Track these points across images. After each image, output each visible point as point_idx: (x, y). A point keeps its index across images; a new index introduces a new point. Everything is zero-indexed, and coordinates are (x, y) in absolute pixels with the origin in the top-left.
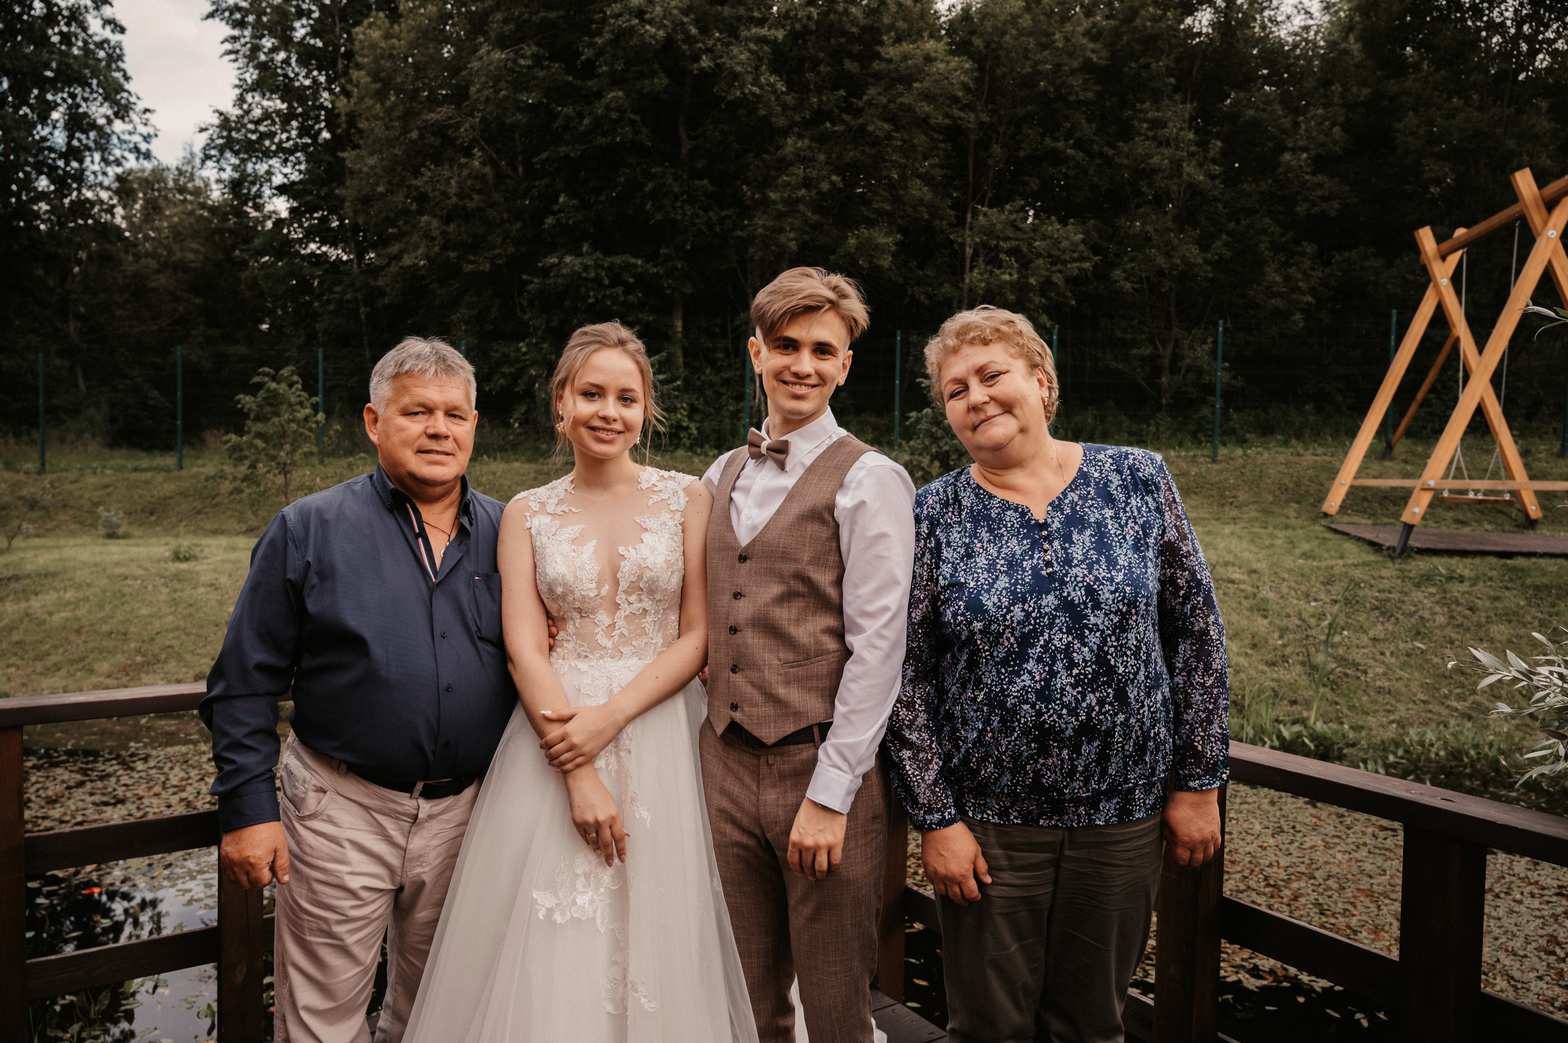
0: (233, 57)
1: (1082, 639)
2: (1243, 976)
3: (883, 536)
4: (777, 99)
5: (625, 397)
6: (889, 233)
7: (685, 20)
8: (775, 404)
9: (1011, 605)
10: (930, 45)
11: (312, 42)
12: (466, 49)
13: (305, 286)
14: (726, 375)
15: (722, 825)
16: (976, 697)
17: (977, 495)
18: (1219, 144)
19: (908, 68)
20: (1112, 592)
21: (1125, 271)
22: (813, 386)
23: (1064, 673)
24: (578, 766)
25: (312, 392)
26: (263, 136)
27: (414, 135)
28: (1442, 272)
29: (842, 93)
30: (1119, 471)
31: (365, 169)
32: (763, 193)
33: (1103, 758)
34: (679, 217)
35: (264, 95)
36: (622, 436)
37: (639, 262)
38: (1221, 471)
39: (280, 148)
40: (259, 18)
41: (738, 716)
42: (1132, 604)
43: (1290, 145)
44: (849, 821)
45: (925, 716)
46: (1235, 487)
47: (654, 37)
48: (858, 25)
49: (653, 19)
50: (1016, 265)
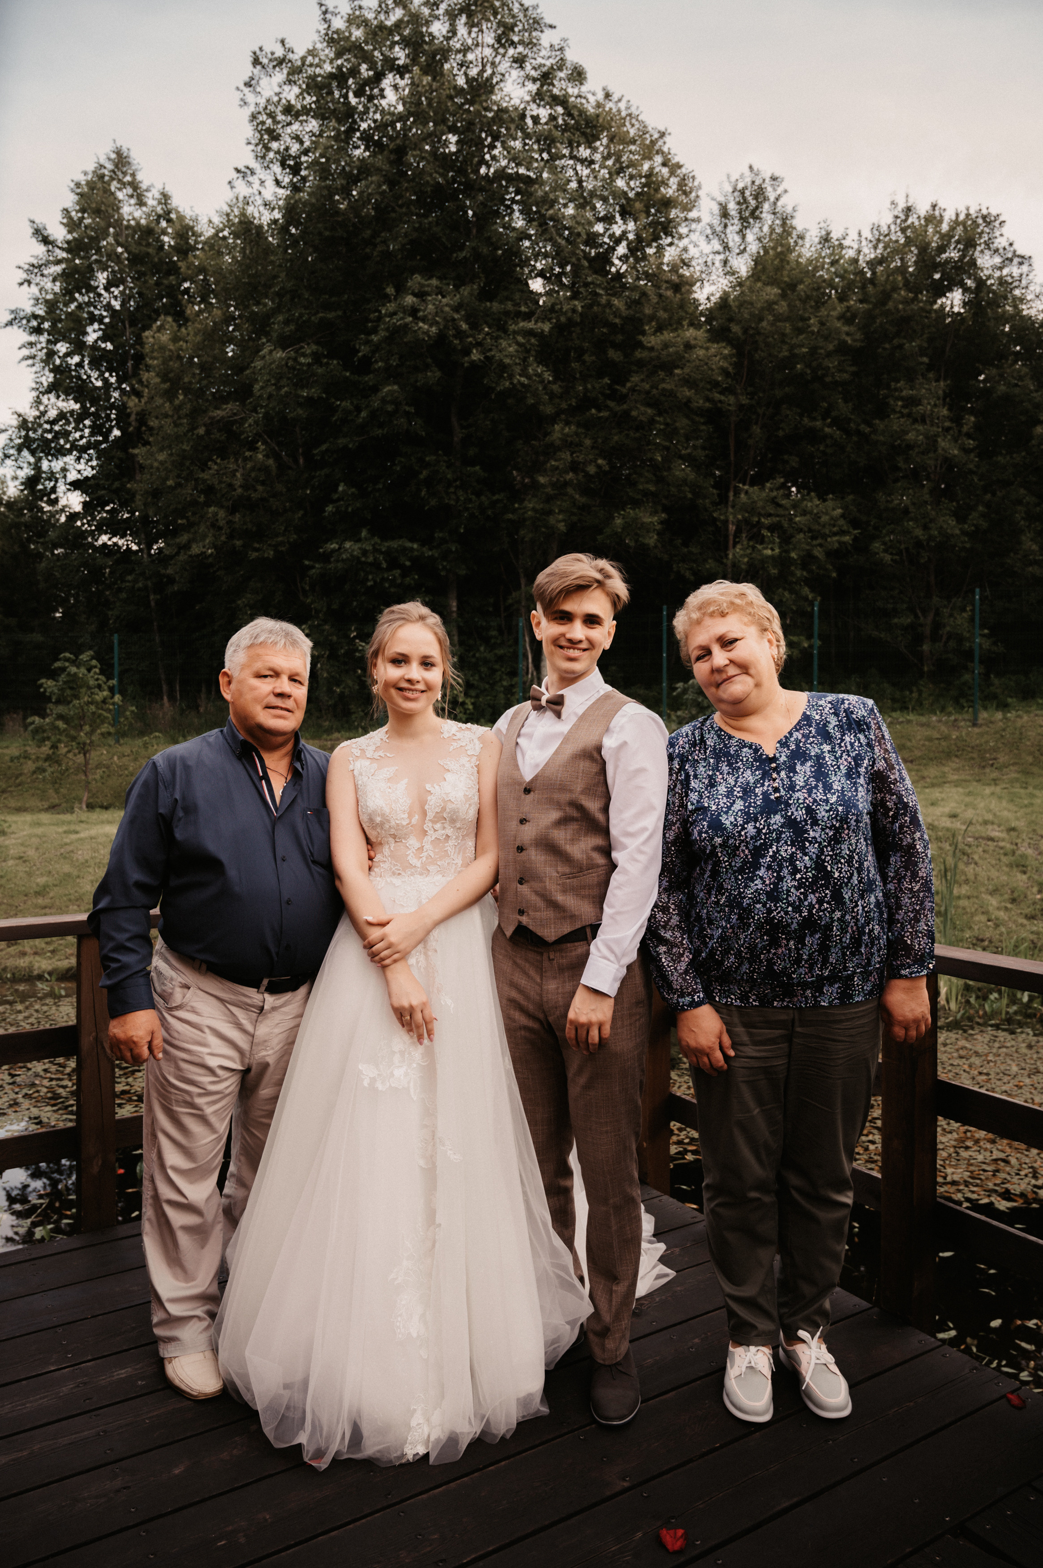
0: (30, 362)
1: (803, 849)
2: (994, 1199)
3: (641, 771)
4: (545, 388)
5: (426, 663)
6: (655, 512)
7: (456, 316)
8: (553, 665)
9: (745, 823)
10: (690, 333)
11: (103, 345)
12: (248, 349)
13: (96, 573)
14: (500, 652)
15: (512, 1012)
16: (719, 900)
17: (719, 736)
18: (973, 419)
19: (669, 355)
20: (827, 811)
21: (884, 543)
22: (585, 650)
23: (788, 878)
24: (395, 961)
25: (109, 677)
26: (57, 435)
27: (201, 431)
29: (607, 380)
30: (836, 714)
31: (156, 464)
32: (532, 477)
33: (824, 948)
34: (452, 502)
35: (58, 397)
36: (425, 694)
37: (415, 546)
38: (981, 735)
39: (74, 447)
40: (54, 325)
41: (524, 920)
42: (844, 820)
43: (1041, 419)
44: (616, 1004)
45: (678, 918)
46: (995, 750)
47: (426, 333)
48: (621, 317)
49: (425, 316)
50: (777, 540)
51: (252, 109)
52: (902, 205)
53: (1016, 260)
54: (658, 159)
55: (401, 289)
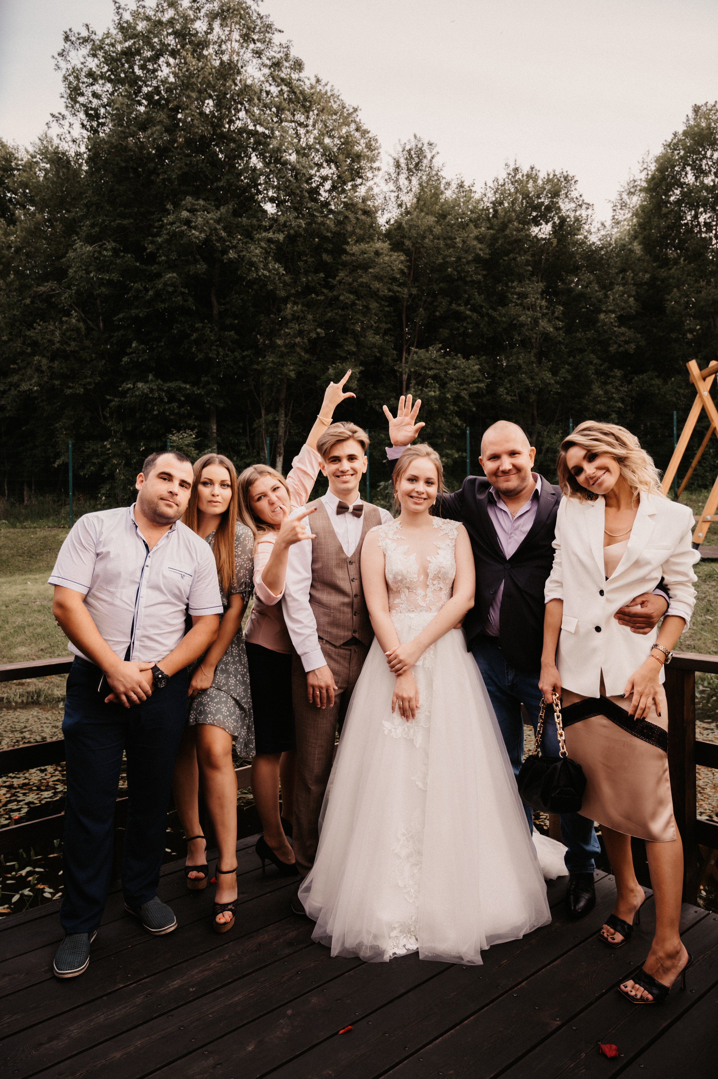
4: (279, 279)
5: (429, 482)
7: (218, 227)
10: (378, 245)
18: (561, 308)
19: (364, 259)
21: (506, 389)
22: (352, 475)
24: (404, 671)
27: (28, 301)
28: (704, 388)
29: (322, 275)
32: (270, 340)
34: (214, 356)
36: (425, 501)
37: (188, 387)
43: (604, 309)
47: (197, 238)
48: (331, 232)
49: (196, 226)
50: (437, 385)
51: (64, 71)
52: (512, 167)
53: (584, 206)
54: (353, 126)
55: (177, 206)
